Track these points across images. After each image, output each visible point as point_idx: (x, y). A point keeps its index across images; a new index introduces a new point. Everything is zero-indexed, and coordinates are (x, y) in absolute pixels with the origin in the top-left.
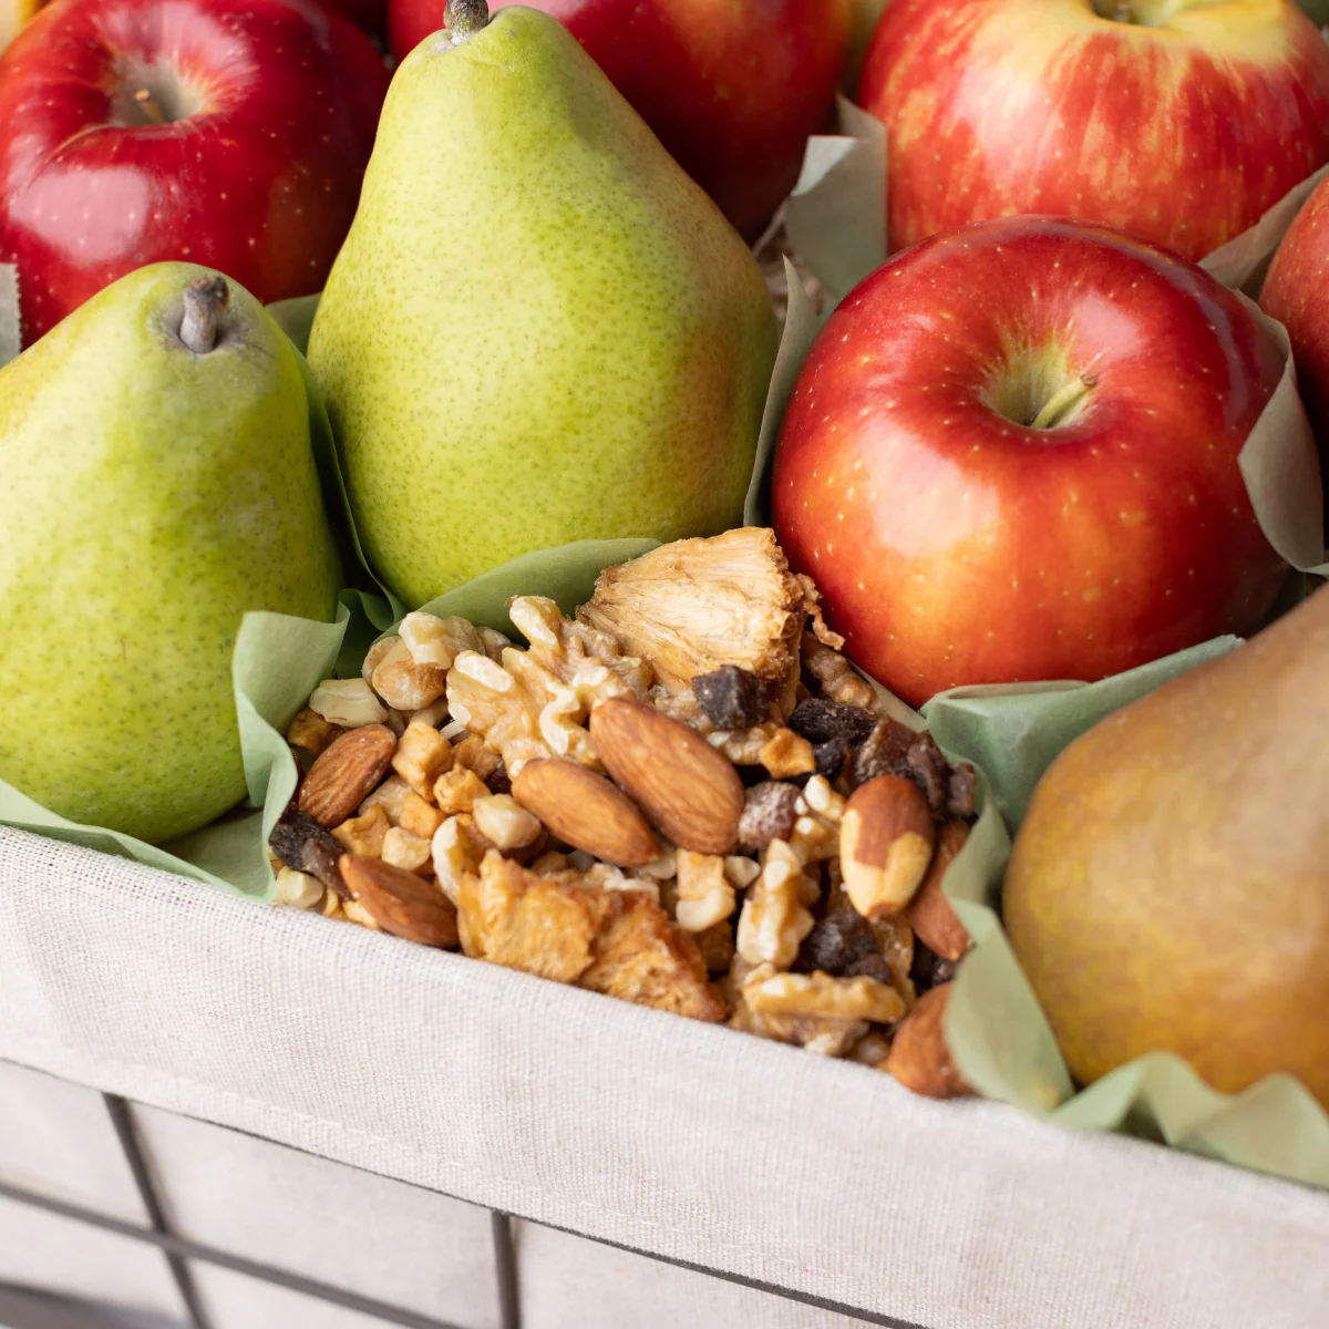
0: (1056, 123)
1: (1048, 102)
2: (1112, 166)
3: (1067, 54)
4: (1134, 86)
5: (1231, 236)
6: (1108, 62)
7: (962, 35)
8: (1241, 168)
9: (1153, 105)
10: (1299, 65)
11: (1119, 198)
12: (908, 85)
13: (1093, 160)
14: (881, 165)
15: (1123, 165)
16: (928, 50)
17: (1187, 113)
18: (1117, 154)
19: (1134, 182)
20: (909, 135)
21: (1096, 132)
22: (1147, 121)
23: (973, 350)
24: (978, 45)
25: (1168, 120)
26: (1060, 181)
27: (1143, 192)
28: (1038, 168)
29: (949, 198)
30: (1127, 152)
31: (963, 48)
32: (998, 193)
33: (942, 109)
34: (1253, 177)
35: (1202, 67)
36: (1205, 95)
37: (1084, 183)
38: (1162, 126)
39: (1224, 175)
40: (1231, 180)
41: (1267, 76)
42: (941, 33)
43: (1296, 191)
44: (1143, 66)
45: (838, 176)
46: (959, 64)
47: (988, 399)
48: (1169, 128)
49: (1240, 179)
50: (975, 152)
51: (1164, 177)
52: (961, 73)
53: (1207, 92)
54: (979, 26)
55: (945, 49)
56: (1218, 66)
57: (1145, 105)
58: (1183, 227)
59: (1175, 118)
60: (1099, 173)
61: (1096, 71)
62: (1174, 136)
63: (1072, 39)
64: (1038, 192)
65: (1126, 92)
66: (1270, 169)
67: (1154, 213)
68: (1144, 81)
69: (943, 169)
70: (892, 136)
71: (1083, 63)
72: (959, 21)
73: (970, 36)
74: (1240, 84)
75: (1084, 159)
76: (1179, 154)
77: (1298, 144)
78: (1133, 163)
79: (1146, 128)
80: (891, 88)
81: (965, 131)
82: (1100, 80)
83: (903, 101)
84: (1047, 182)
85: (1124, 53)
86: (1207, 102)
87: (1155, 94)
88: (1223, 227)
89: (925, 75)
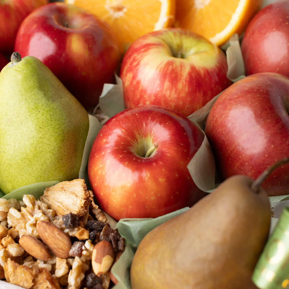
0: (158, 82)
1: (156, 77)
2: (171, 92)
3: (161, 66)
4: (176, 73)
5: (200, 108)
6: (170, 68)
7: (138, 60)
8: (202, 92)
9: (181, 78)
10: (217, 67)
11: (173, 99)
12: (127, 72)
13: (166, 91)
14: (122, 90)
15: (173, 92)
16: (131, 64)
17: (189, 80)
18: (172, 89)
19: (176, 96)
20: (127, 83)
21: (167, 84)
22: (179, 82)
23: (129, 138)
24: (141, 63)
25: (184, 81)
26: (159, 95)
27: (178, 98)
28: (154, 92)
29: (135, 99)
30: (174, 89)
31: (138, 64)
32: (145, 98)
33: (134, 78)
34: (205, 94)
35: (193, 69)
36: (193, 75)
37: (164, 96)
38: (183, 83)
39: (198, 94)
40: (200, 96)
41: (209, 70)
42: (134, 60)
43: (215, 98)
44: (179, 69)
45: (110, 93)
46: (137, 67)
47: (133, 150)
48: (184, 83)
49: (202, 95)
50: (140, 88)
51: (183, 95)
52: (138, 70)
53: (194, 74)
54: (142, 58)
55: (135, 64)
56: (197, 68)
57: (179, 78)
58: (188, 106)
59: (186, 81)
60: (168, 93)
61: (167, 70)
62: (185, 85)
63: (163, 62)
64: (154, 98)
65: (174, 75)
66: (210, 92)
67: (181, 103)
68: (179, 72)
69: (134, 92)
70: (124, 83)
71: (165, 68)
72: (138, 57)
73: (140, 61)
74: (202, 72)
75: (164, 91)
76: (187, 89)
77: (217, 86)
78: (176, 91)
79: (179, 83)
80: (124, 72)
81: (138, 83)
82: (168, 72)
83: (126, 75)
84: (156, 96)
85: (174, 66)
86: (194, 77)
87: (181, 75)
88: (198, 106)
89: (131, 70)
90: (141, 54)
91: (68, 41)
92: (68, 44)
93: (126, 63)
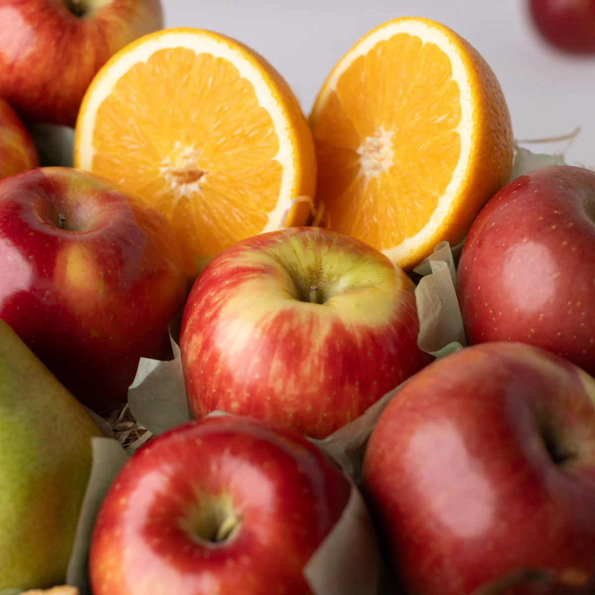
0: (256, 360)
1: (252, 348)
2: (285, 383)
3: (265, 322)
4: (299, 340)
5: (353, 418)
6: (286, 327)
7: (216, 307)
8: (357, 383)
9: (308, 351)
10: (396, 325)
11: (290, 399)
12: (192, 331)
13: (275, 380)
14: (179, 372)
15: (291, 383)
16: (202, 313)
17: (326, 355)
18: (287, 377)
19: (297, 392)
20: (192, 357)
21: (277, 364)
22: (304, 359)
24: (222, 314)
25: (316, 359)
26: (259, 390)
27: (302, 397)
28: (247, 382)
29: (208, 394)
30: (293, 377)
31: (215, 315)
32: (229, 394)
33: (206, 345)
34: (364, 388)
35: (338, 329)
36: (337, 345)
37: (271, 391)
38: (313, 362)
39: (347, 387)
40: (352, 391)
41: (376, 333)
42: (208, 305)
43: (387, 396)
44: (305, 329)
45: (152, 379)
46: (213, 323)
48: (316, 362)
49: (356, 389)
50: (218, 371)
51: (313, 389)
52: (214, 328)
53: (339, 343)
54: (224, 303)
55: (208, 314)
56: (347, 328)
57: (304, 350)
58: (325, 415)
59: (320, 358)
60: (278, 386)
61: (278, 332)
62: (319, 368)
63: (268, 314)
64: (248, 395)
65: (294, 343)
66: (375, 383)
67: (309, 408)
68: (305, 337)
69: (205, 378)
70: (184, 355)
71: (273, 327)
72: (217, 299)
73: (220, 308)
74: (358, 337)
75: (270, 379)
76: (322, 377)
77: (393, 368)
78: (296, 381)
79: (303, 363)
80: (187, 331)
81: (214, 358)
82: (281, 337)
83: (190, 339)
84: (252, 390)
85: (295, 322)
86: (338, 349)
87: (310, 344)
88: (348, 414)
89: (200, 327)
90: (222, 293)
91: (59, 261)
92: (58, 269)
93: (190, 310)
